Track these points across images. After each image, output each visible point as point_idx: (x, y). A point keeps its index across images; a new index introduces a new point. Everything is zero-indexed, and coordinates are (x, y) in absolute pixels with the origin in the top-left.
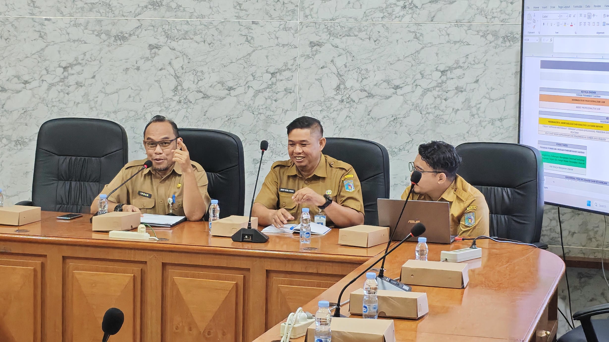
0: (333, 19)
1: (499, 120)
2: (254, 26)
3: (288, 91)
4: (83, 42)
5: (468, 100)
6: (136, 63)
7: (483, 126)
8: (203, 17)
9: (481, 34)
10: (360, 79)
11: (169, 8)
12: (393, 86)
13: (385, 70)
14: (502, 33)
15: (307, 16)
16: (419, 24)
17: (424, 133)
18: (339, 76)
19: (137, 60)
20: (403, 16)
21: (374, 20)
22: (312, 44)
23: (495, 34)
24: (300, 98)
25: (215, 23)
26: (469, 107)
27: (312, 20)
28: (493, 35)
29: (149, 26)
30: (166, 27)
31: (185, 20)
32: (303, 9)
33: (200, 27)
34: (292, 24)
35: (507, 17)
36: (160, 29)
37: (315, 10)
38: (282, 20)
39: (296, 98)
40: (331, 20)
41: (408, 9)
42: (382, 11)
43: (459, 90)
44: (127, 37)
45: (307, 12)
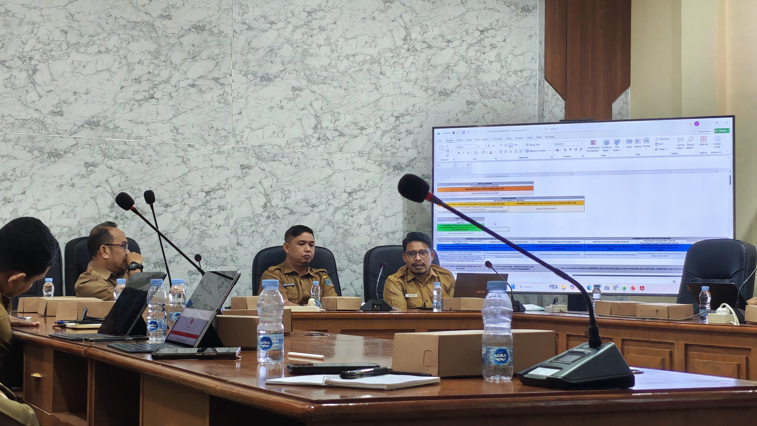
0: (260, 146)
1: (392, 233)
2: (189, 149)
3: (221, 208)
4: (12, 158)
5: (369, 217)
6: (71, 180)
7: (380, 238)
8: (141, 138)
9: (377, 163)
10: (284, 199)
11: (106, 128)
12: (311, 205)
13: (304, 191)
14: (393, 163)
15: (238, 142)
16: (330, 153)
17: (336, 245)
18: (266, 195)
19: (72, 177)
20: (318, 146)
21: (295, 148)
22: (243, 167)
23: (388, 164)
24: (232, 215)
25: (152, 144)
26: (370, 223)
27: (242, 146)
28: (386, 165)
29: (86, 144)
30: (104, 146)
31: (123, 140)
32: (234, 135)
33: (137, 148)
34: (225, 148)
35: (396, 151)
36: (97, 148)
37: (245, 137)
38: (216, 144)
39: (228, 214)
40: (259, 146)
41: (322, 140)
42: (301, 141)
43: (362, 208)
44: (61, 155)
45: (239, 138)
